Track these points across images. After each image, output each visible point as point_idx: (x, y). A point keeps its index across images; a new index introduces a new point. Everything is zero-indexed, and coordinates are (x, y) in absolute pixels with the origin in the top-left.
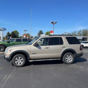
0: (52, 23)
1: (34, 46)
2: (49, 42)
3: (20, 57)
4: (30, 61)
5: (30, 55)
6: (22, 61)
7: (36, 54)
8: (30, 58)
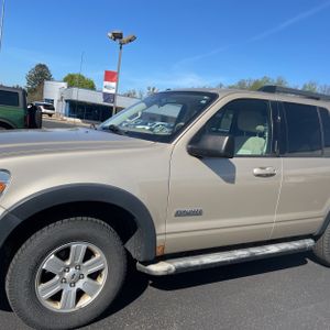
3: (83, 247)
5: (160, 229)
6: (94, 276)
8: (158, 245)
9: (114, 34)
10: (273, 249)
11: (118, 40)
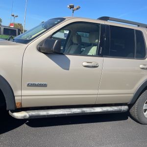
0: (72, 7)
1: (39, 50)
2: (102, 44)
4: (18, 115)
7: (45, 85)
8: (16, 102)
10: (98, 110)
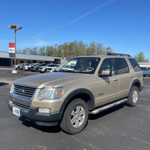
5: (96, 99)
9: (12, 26)
11: (14, 29)
